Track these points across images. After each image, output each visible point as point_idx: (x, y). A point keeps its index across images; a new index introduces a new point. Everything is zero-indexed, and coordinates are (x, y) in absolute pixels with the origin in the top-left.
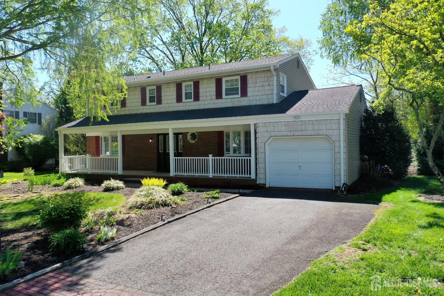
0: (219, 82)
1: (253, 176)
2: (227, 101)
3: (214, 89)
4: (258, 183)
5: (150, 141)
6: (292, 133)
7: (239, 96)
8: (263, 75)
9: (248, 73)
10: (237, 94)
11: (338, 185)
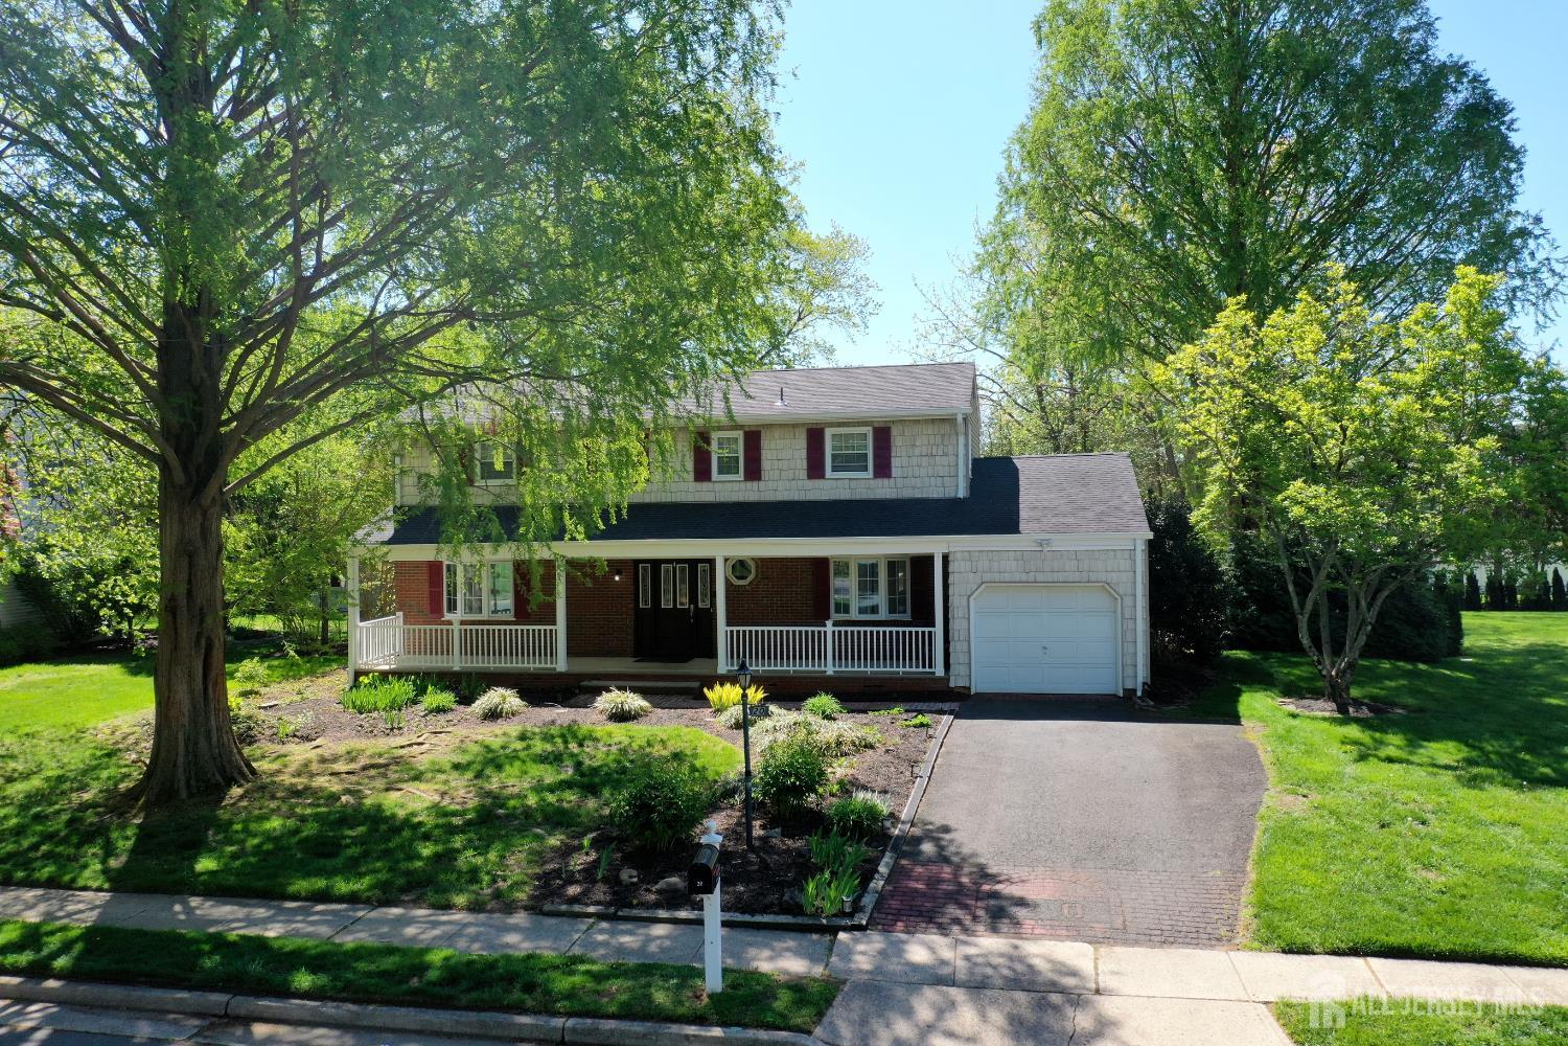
0: (815, 436)
1: (940, 671)
2: (838, 486)
3: (803, 454)
4: (952, 685)
5: (617, 578)
6: (1031, 577)
7: (870, 473)
8: (930, 429)
9: (894, 422)
10: (865, 469)
11: (1129, 686)
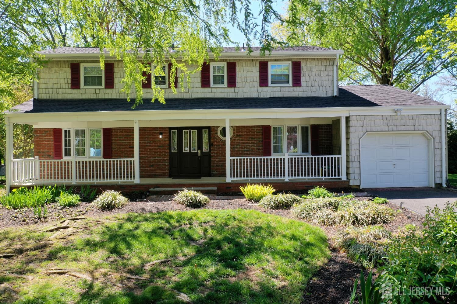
1: (344, 177)
2: (274, 90)
3: (258, 74)
4: (351, 184)
5: (161, 137)
6: (390, 128)
7: (291, 84)
9: (303, 59)
10: (288, 82)
11: (438, 182)
